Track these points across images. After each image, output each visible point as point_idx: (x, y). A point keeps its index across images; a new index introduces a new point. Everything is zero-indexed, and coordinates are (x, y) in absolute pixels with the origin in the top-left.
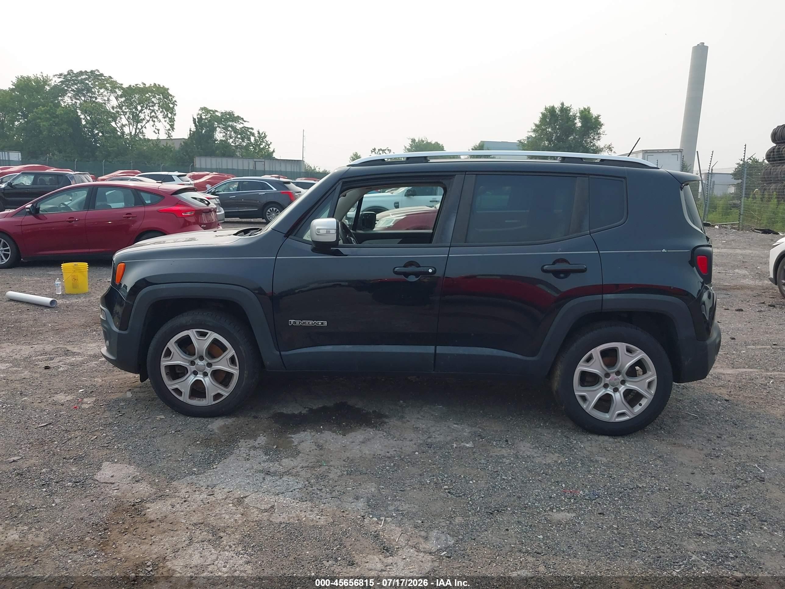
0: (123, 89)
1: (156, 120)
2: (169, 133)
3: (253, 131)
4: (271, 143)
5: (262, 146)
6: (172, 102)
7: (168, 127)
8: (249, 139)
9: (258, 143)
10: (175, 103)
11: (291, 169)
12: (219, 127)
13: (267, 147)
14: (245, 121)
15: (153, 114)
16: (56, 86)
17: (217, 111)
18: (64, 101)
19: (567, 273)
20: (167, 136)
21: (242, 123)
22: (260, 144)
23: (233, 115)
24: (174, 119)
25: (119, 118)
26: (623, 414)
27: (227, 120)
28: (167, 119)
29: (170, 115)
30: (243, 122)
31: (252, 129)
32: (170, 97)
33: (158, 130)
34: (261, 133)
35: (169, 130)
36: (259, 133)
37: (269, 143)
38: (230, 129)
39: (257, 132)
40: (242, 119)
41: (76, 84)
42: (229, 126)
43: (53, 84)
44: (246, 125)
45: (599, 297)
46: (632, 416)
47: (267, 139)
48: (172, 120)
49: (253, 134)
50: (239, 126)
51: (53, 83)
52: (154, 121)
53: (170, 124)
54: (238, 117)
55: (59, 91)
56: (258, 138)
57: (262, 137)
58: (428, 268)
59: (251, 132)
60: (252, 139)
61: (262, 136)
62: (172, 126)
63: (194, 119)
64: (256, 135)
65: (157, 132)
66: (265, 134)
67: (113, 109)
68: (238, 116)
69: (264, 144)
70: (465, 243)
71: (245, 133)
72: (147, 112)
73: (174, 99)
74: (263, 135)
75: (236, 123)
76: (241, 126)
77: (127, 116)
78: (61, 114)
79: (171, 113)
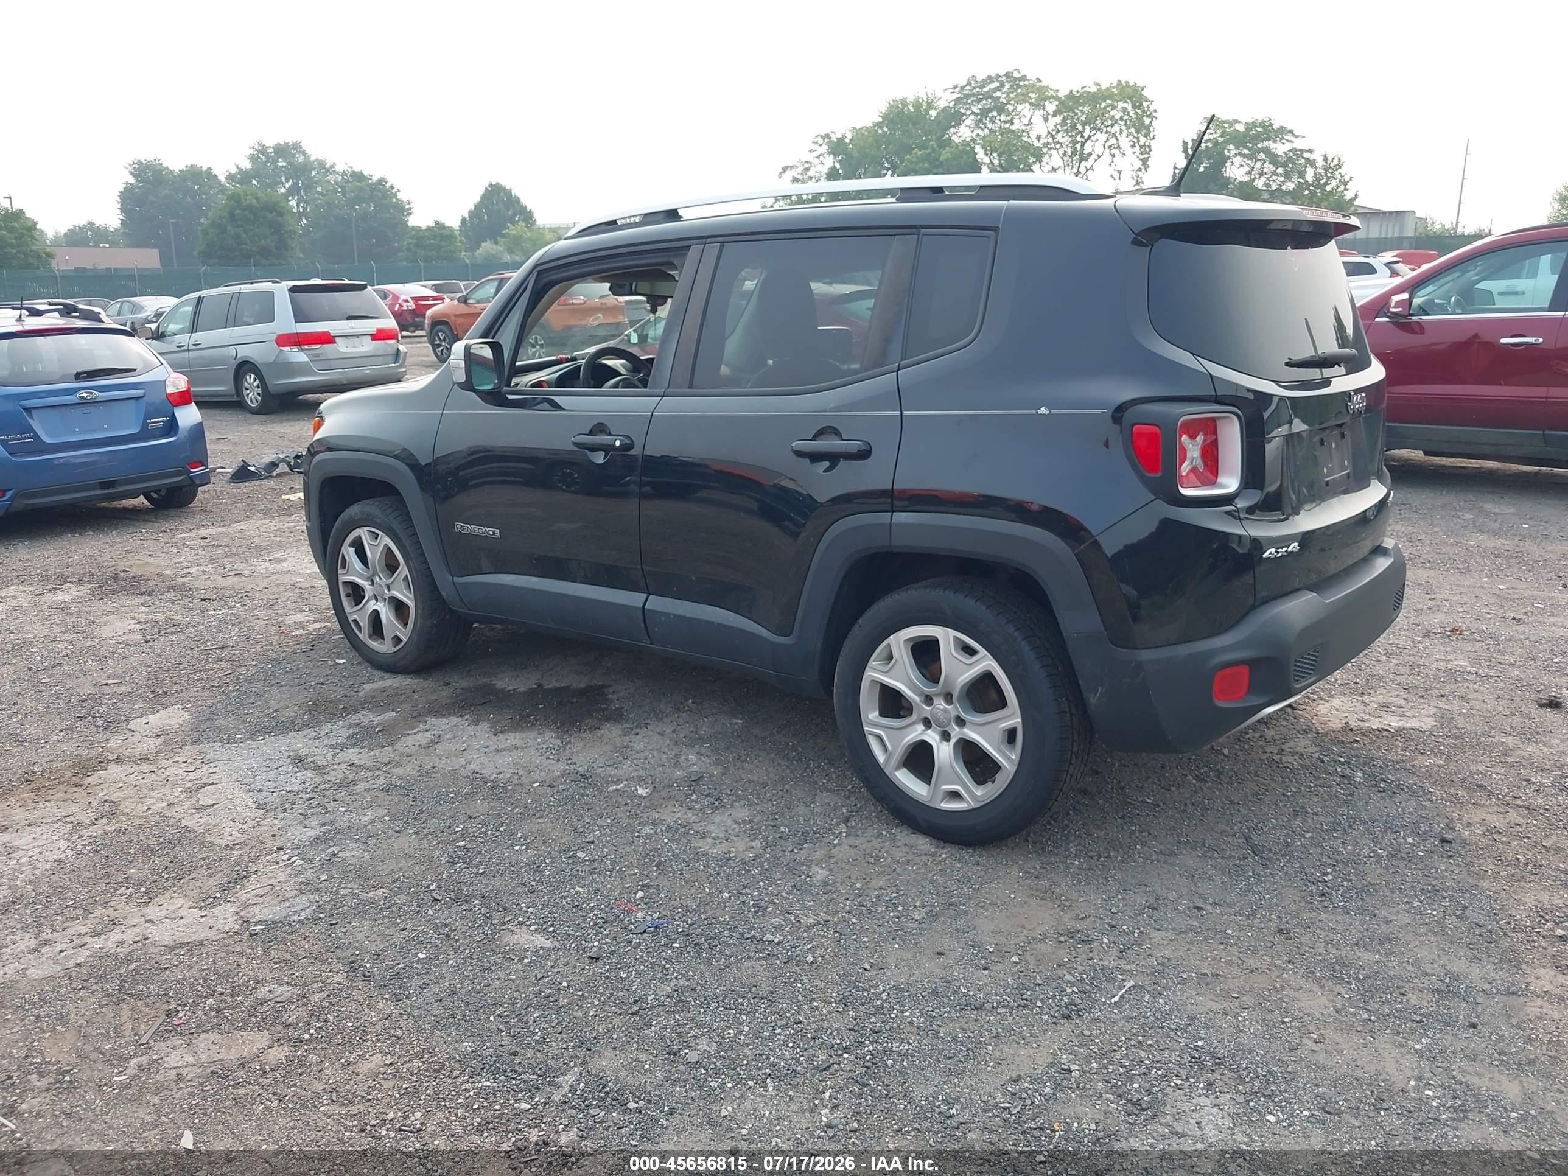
0: (1057, 98)
1: (1116, 152)
2: (1138, 176)
3: (1311, 157)
4: (1351, 178)
5: (1328, 188)
6: (1148, 113)
7: (1139, 164)
8: (1302, 174)
9: (1322, 182)
10: (1154, 114)
11: (1380, 233)
12: (1239, 154)
13: (1342, 188)
14: (1297, 137)
15: (1113, 141)
16: (945, 109)
17: (1236, 121)
18: (959, 134)
19: (833, 458)
20: (1134, 182)
21: (1291, 141)
22: (1326, 184)
23: (1271, 125)
24: (1149, 146)
25: (1047, 156)
26: (955, 795)
27: (1258, 138)
28: (1137, 149)
29: (1143, 140)
30: (1292, 138)
31: (1310, 151)
32: (1145, 104)
33: (1120, 172)
34: (1330, 159)
35: (1140, 170)
36: (1326, 159)
37: (1347, 178)
38: (1262, 156)
39: (1322, 158)
40: (1291, 132)
41: (979, 101)
42: (1260, 151)
43: (942, 106)
44: (1299, 144)
45: (884, 517)
46: (973, 805)
47: (1342, 171)
48: (1146, 150)
49: (1312, 164)
50: (1280, 148)
51: (942, 104)
52: (1114, 156)
53: (1141, 157)
54: (1282, 130)
55: (953, 117)
56: (1321, 171)
57: (1332, 167)
58: (615, 437)
59: (1307, 159)
60: (1309, 176)
61: (1332, 165)
62: (1144, 162)
63: (1185, 144)
64: (1320, 163)
65: (1117, 178)
66: (1339, 160)
67: (1039, 140)
68: (1282, 127)
69: (1334, 183)
70: (689, 388)
71: (1294, 163)
72: (1101, 137)
73: (1152, 108)
74: (1336, 162)
75: (1275, 141)
76: (1288, 146)
77: (1061, 151)
78: (947, 160)
79: (1146, 136)
